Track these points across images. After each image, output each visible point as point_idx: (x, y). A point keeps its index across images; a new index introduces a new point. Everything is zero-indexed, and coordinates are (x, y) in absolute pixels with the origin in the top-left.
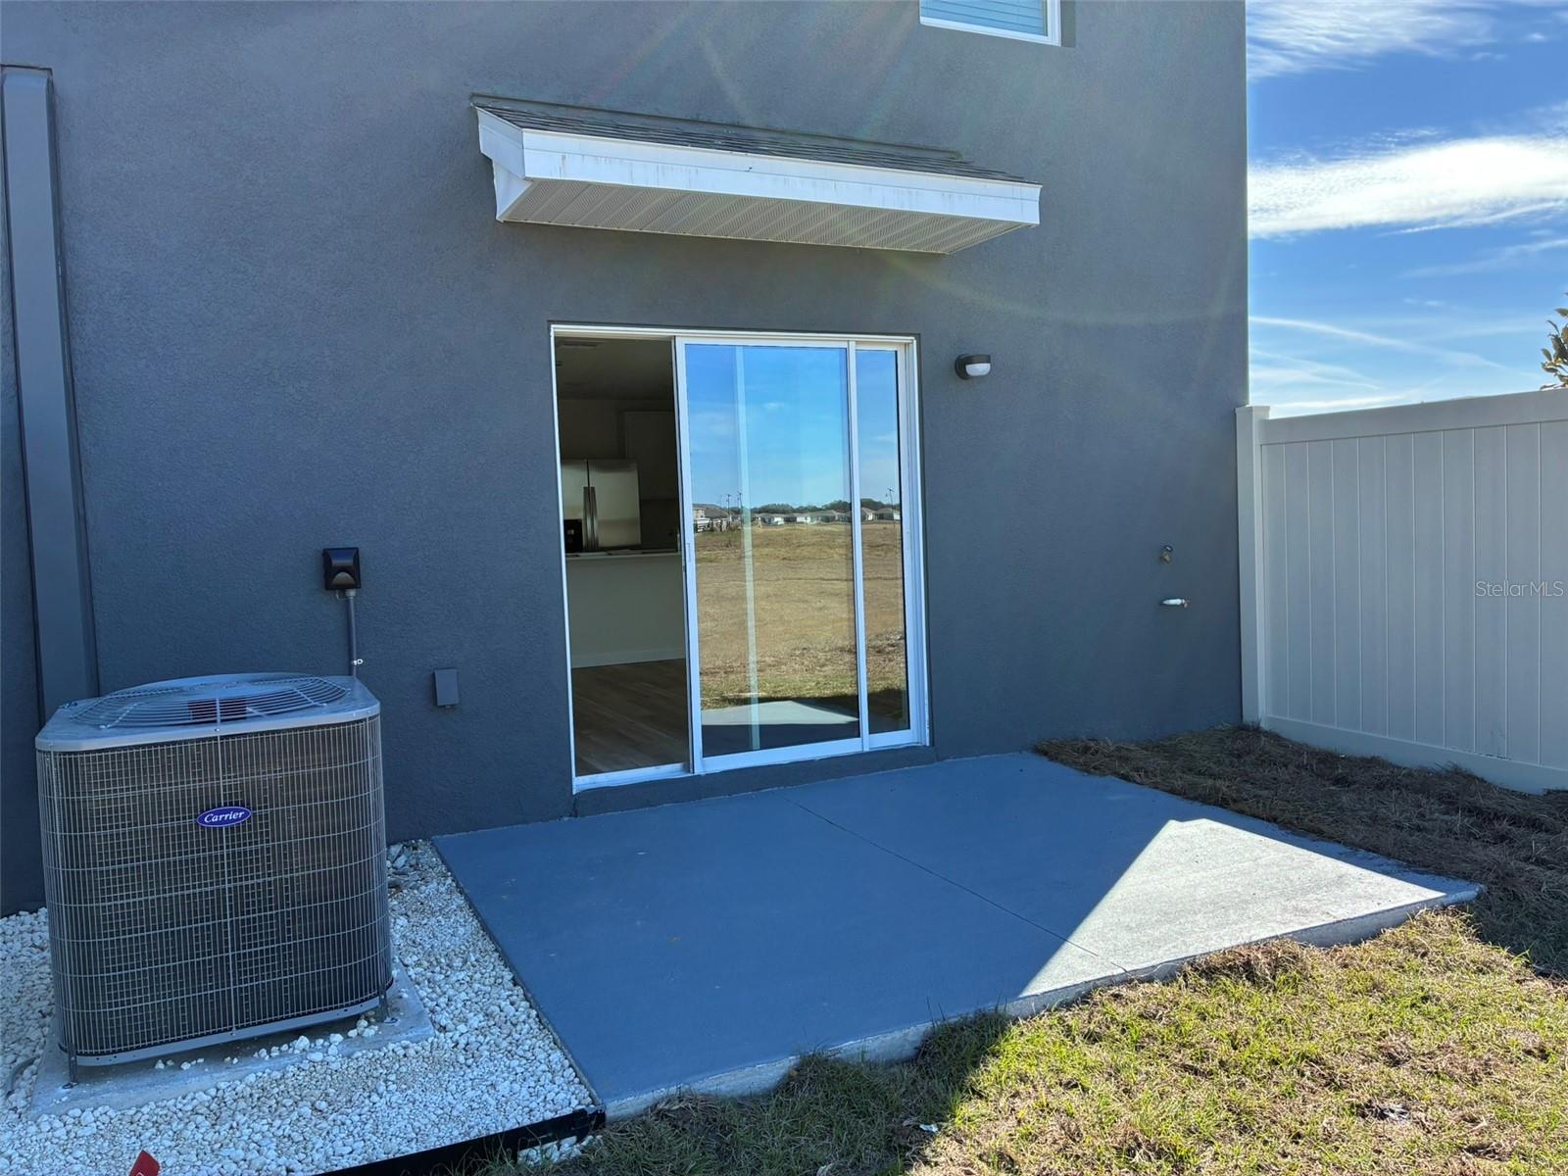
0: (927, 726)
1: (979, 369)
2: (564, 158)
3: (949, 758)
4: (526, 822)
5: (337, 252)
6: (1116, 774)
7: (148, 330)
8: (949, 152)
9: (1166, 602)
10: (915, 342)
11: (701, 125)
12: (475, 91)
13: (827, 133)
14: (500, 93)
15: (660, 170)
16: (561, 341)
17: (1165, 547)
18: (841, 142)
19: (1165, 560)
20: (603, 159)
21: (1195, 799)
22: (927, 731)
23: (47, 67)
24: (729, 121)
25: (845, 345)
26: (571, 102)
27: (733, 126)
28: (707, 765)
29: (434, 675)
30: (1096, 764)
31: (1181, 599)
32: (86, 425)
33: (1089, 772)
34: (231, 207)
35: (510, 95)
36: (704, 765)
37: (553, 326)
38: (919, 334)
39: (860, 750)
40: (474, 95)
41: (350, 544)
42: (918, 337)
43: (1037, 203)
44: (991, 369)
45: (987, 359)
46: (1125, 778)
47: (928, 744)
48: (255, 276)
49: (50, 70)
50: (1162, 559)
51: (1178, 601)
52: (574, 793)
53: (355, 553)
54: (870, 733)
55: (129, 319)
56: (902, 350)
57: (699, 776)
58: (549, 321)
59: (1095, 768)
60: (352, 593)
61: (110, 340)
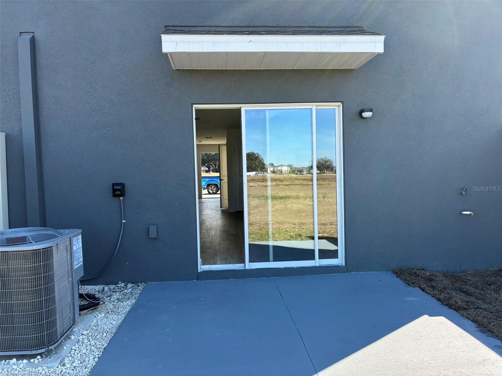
0: (344, 258)
1: (366, 114)
2: (177, 44)
3: (353, 272)
4: (180, 280)
5: (120, 84)
6: (420, 287)
7: (62, 112)
8: (358, 27)
9: (463, 213)
10: (341, 105)
11: (251, 28)
12: (167, 25)
13: (303, 25)
14: (175, 25)
15: (214, 44)
16: (197, 111)
17: (463, 189)
18: (309, 28)
19: (463, 194)
20: (192, 43)
21: (447, 305)
22: (344, 260)
23: (33, 32)
24: (262, 25)
25: (311, 107)
26: (201, 25)
27: (264, 27)
28: (250, 266)
29: (149, 227)
30: (413, 281)
31: (470, 211)
32: (43, 143)
33: (408, 284)
34: (87, 71)
35: (179, 25)
36: (249, 265)
37: (194, 105)
38: (343, 102)
39: (315, 265)
40: (166, 26)
41: (122, 182)
42: (342, 102)
43: (383, 43)
44: (372, 115)
45: (371, 110)
46: (423, 290)
47: (344, 265)
48: (94, 94)
49: (34, 32)
50: (462, 194)
51: (468, 213)
52: (199, 272)
53: (123, 185)
54: (319, 259)
55: (56, 110)
56: (336, 109)
57: (247, 269)
58: (192, 104)
59: (413, 283)
60: (122, 198)
61: (50, 116)
